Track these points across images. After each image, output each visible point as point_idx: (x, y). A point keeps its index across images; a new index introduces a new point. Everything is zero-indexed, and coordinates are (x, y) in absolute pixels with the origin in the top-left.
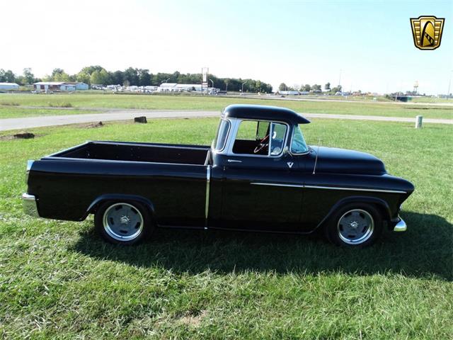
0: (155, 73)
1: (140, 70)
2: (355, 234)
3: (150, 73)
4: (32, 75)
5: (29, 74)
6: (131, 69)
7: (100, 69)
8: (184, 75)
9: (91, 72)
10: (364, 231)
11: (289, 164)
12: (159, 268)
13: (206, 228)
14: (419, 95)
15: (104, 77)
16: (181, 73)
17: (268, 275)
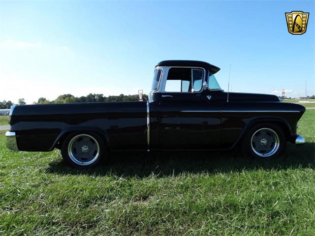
0: (107, 96)
1: (97, 95)
2: (266, 149)
3: (104, 96)
4: (25, 103)
5: (23, 102)
6: (91, 94)
7: (70, 96)
8: (126, 96)
9: (64, 98)
10: (272, 146)
11: (208, 97)
12: (112, 175)
13: (149, 150)
14: (286, 98)
15: (72, 101)
16: (125, 95)
17: (201, 176)
